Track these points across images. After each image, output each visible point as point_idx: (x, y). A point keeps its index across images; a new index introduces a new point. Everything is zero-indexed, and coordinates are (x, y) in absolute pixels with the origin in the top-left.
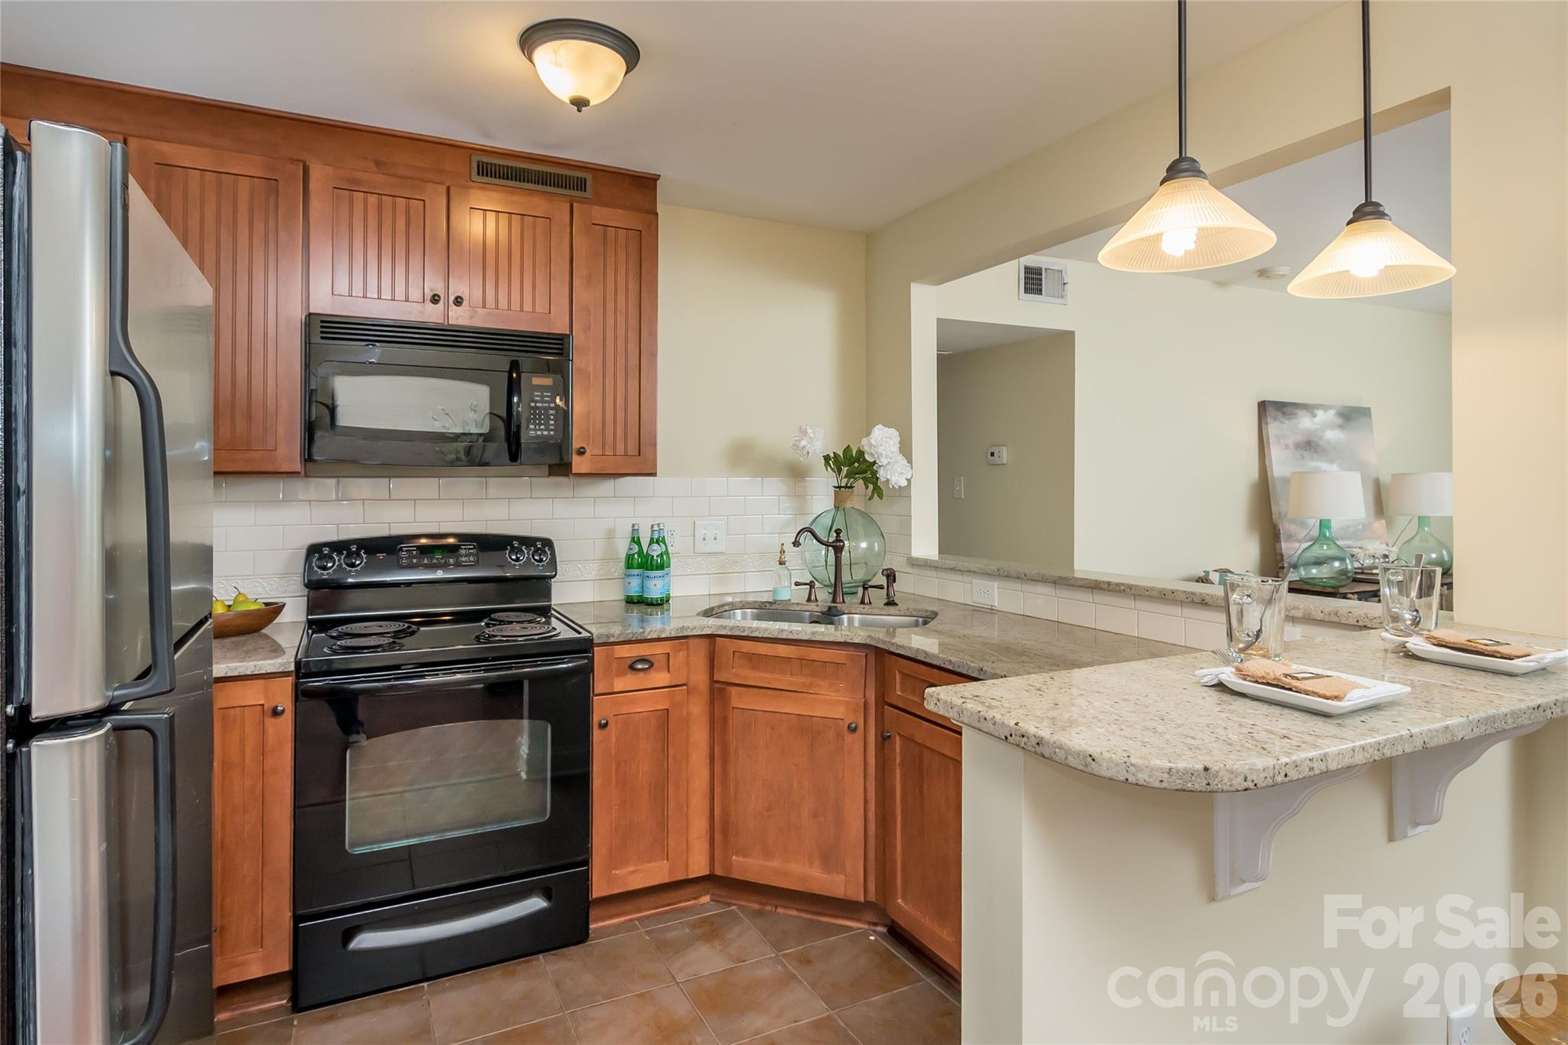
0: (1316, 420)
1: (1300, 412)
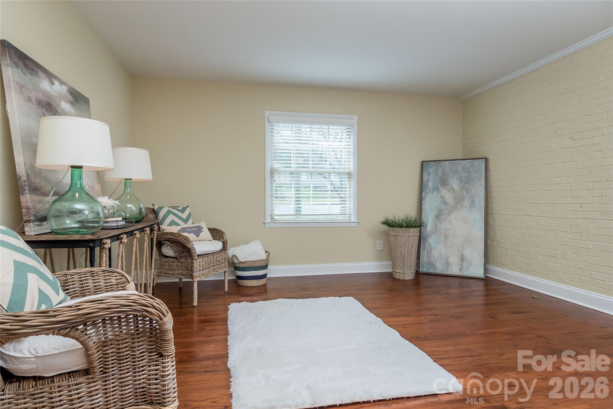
0: (53, 88)
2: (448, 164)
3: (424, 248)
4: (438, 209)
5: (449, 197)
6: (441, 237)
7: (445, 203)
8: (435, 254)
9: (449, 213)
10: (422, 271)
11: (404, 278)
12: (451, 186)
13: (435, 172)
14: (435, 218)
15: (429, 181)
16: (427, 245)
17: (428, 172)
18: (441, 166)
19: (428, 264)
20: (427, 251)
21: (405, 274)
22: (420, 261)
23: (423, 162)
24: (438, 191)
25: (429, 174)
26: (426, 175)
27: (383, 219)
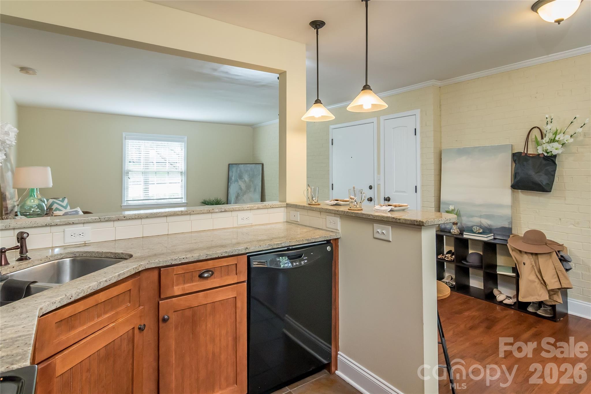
2: (243, 166)
5: (243, 186)
7: (241, 189)
9: (243, 195)
12: (245, 179)
13: (236, 171)
14: (236, 198)
18: (239, 167)
23: (229, 164)
24: (237, 182)
25: (233, 172)
26: (231, 172)
27: (202, 201)
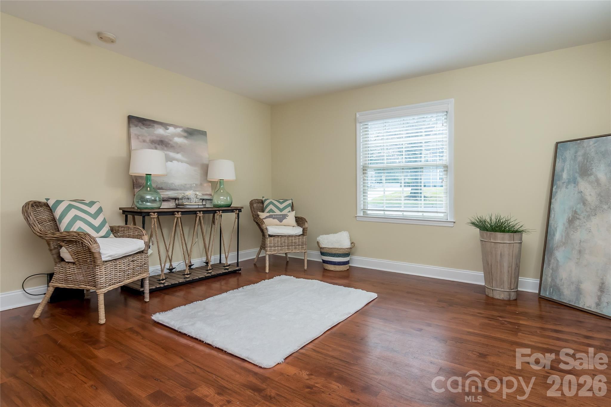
0: (168, 131)
1: (156, 126)
2: (594, 143)
3: (549, 265)
4: (573, 211)
6: (574, 252)
7: (584, 202)
8: (563, 274)
9: (588, 217)
10: (543, 295)
11: (493, 296)
12: (596, 176)
13: (573, 157)
14: (567, 223)
15: (563, 170)
16: (552, 261)
17: (563, 158)
18: (583, 147)
19: (551, 287)
20: (552, 269)
21: (494, 290)
22: (542, 281)
23: (557, 143)
24: (575, 183)
25: (564, 161)
26: (560, 162)
